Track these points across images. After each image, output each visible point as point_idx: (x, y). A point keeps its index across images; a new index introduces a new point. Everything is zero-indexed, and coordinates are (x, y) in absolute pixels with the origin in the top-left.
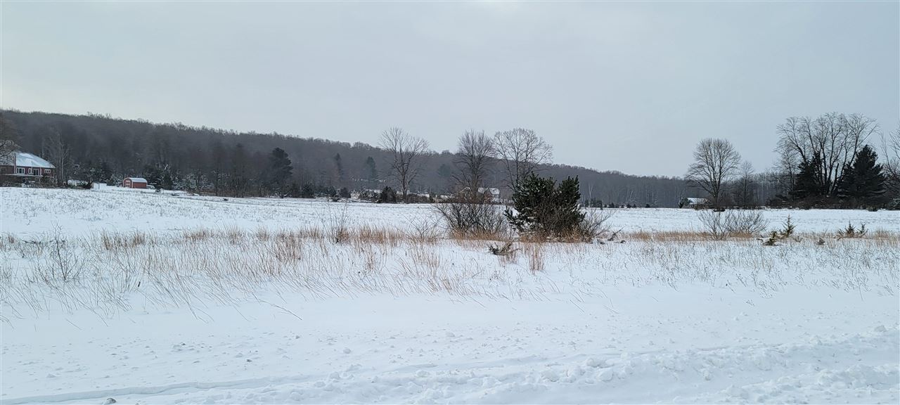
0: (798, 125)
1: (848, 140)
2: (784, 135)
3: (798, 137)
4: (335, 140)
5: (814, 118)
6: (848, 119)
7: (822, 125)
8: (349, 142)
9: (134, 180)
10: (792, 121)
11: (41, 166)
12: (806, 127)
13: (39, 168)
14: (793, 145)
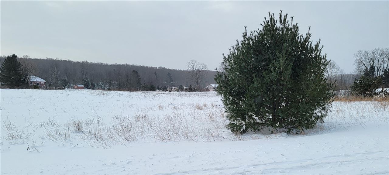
0: (363, 53)
1: (385, 59)
2: (357, 58)
3: (363, 58)
4: (150, 66)
5: (370, 50)
6: (384, 50)
7: (374, 53)
8: (156, 67)
9: (79, 86)
10: (360, 52)
11: (40, 81)
12: (366, 55)
13: (39, 82)
14: (361, 62)
